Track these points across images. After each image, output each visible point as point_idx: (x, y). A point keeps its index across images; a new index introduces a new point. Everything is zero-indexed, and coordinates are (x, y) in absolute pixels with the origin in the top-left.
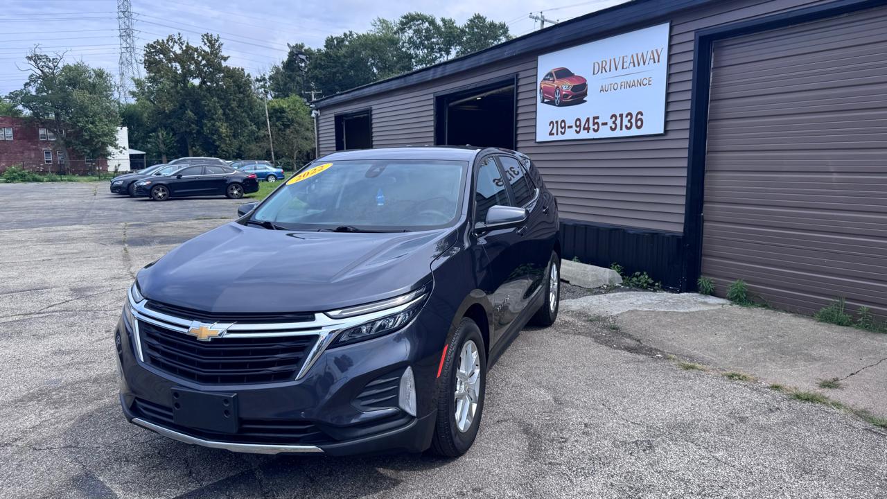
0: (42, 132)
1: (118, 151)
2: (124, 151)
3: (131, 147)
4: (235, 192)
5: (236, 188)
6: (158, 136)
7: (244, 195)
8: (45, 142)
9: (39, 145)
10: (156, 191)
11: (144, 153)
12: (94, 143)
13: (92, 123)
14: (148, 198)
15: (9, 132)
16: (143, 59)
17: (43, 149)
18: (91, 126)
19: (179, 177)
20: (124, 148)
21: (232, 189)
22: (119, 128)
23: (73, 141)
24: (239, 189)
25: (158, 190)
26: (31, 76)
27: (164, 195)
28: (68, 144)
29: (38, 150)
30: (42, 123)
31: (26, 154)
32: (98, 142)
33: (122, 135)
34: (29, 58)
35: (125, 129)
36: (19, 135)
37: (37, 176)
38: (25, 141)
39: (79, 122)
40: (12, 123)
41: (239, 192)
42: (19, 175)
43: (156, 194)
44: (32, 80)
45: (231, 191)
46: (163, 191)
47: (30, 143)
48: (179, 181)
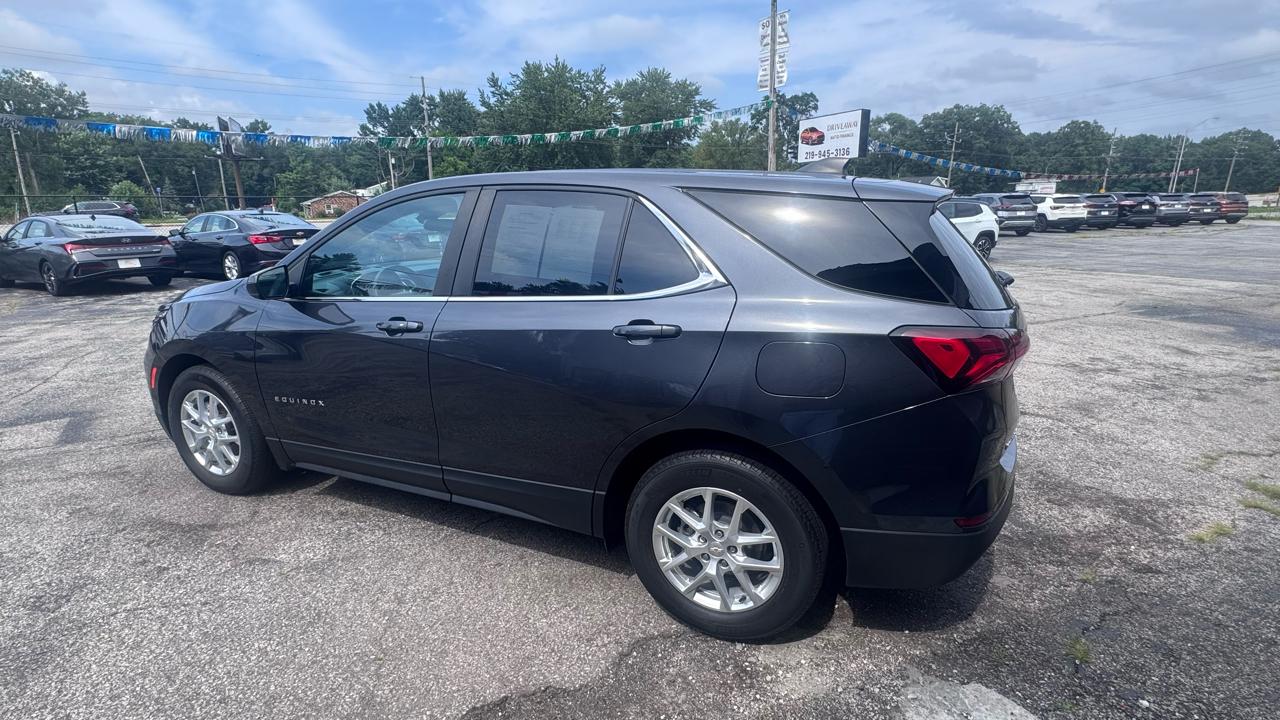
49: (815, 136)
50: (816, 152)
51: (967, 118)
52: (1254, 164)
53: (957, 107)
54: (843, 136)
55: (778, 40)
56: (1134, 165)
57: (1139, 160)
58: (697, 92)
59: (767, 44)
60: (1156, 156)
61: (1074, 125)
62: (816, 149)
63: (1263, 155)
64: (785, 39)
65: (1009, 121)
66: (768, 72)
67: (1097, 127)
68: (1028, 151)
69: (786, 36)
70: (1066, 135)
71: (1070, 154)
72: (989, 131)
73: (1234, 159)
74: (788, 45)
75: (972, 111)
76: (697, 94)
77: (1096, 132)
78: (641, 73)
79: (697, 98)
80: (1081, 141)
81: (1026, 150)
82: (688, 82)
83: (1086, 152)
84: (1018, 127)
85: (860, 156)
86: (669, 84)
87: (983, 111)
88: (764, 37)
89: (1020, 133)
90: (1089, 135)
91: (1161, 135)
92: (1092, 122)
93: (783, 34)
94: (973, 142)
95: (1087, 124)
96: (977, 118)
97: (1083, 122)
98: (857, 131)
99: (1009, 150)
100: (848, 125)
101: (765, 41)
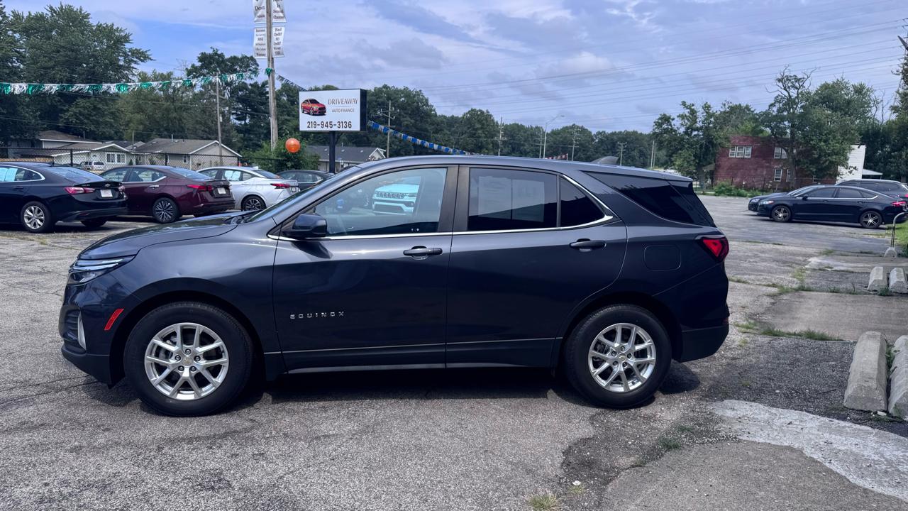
0: (777, 150)
1: (847, 171)
2: (854, 171)
3: (865, 167)
4: (870, 221)
5: (873, 216)
6: (901, 156)
7: (881, 226)
8: (779, 159)
9: (772, 163)
10: (777, 211)
11: (881, 174)
12: (821, 162)
13: (825, 142)
14: (768, 218)
15: (750, 151)
16: (901, 70)
17: (776, 167)
18: (822, 143)
19: (805, 199)
20: (855, 168)
21: (867, 217)
22: (855, 147)
23: (802, 160)
24: (876, 217)
25: (779, 210)
26: (777, 97)
27: (784, 217)
28: (797, 163)
29: (770, 167)
30: (778, 142)
31: (759, 171)
32: (826, 161)
33: (857, 155)
34: (779, 80)
35: (863, 148)
36: (756, 154)
37: (743, 191)
38: (761, 159)
39: (812, 140)
40: (752, 142)
41: (876, 221)
42: (727, 189)
43: (776, 214)
44: (777, 100)
45: (865, 220)
46: (785, 212)
47: (764, 161)
48: (805, 202)
49: (316, 107)
50: (319, 122)
51: (395, 98)
52: (584, 150)
53: (385, 86)
54: (344, 111)
55: (274, 14)
56: (512, 147)
57: (515, 144)
58: (126, 39)
59: (261, 16)
60: (525, 141)
61: (473, 112)
62: (318, 119)
63: (587, 144)
64: (281, 15)
65: (427, 104)
66: (265, 41)
67: (489, 115)
68: (443, 130)
69: (282, 12)
70: (468, 119)
71: (472, 136)
72: (413, 111)
73: (574, 146)
74: (284, 21)
75: (397, 92)
76: (128, 41)
77: (489, 119)
78: (51, 8)
79: (128, 46)
80: (480, 126)
81: (441, 130)
82: (115, 28)
83: (483, 135)
84: (434, 110)
85: (361, 129)
86: (88, 25)
87: (406, 93)
88: (258, 8)
89: (436, 115)
90: (484, 122)
91: (526, 125)
92: (485, 111)
93: (278, 9)
94: (402, 119)
95: (482, 112)
96: (403, 99)
97: (480, 111)
98: (357, 107)
99: (429, 128)
100: (348, 102)
101: (260, 13)
